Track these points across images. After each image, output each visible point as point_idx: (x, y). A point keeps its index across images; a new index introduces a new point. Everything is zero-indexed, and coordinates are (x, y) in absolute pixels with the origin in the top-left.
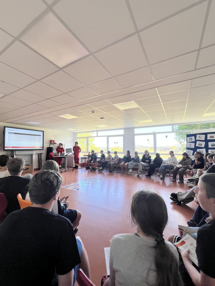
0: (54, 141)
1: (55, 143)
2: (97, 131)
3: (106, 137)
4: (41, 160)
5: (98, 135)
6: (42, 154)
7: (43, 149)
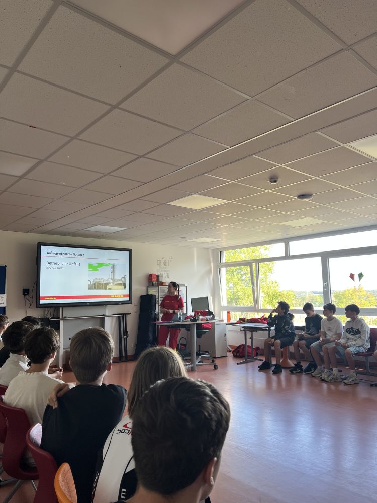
0: (158, 276)
1: (162, 284)
2: (286, 241)
3: (319, 259)
4: (126, 333)
5: (291, 254)
6: (128, 317)
7: (129, 302)
